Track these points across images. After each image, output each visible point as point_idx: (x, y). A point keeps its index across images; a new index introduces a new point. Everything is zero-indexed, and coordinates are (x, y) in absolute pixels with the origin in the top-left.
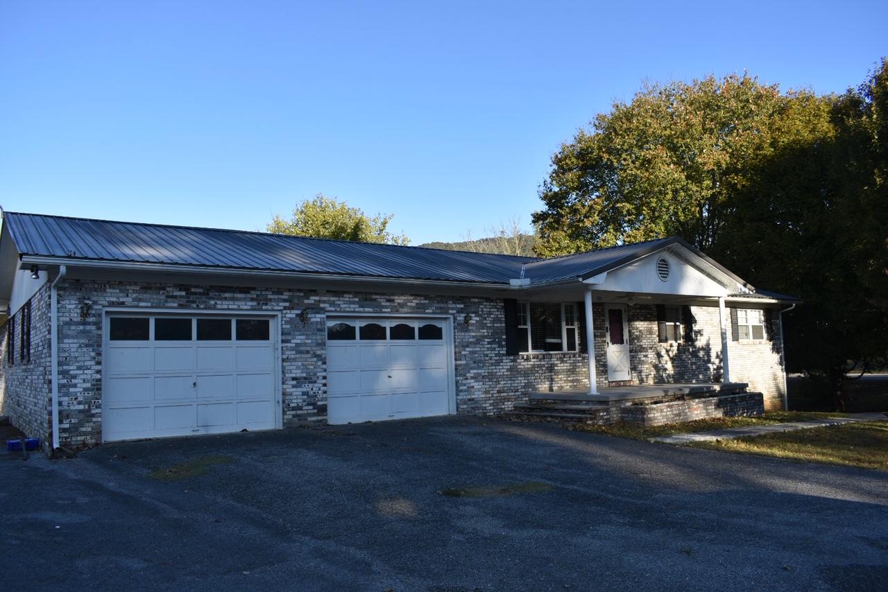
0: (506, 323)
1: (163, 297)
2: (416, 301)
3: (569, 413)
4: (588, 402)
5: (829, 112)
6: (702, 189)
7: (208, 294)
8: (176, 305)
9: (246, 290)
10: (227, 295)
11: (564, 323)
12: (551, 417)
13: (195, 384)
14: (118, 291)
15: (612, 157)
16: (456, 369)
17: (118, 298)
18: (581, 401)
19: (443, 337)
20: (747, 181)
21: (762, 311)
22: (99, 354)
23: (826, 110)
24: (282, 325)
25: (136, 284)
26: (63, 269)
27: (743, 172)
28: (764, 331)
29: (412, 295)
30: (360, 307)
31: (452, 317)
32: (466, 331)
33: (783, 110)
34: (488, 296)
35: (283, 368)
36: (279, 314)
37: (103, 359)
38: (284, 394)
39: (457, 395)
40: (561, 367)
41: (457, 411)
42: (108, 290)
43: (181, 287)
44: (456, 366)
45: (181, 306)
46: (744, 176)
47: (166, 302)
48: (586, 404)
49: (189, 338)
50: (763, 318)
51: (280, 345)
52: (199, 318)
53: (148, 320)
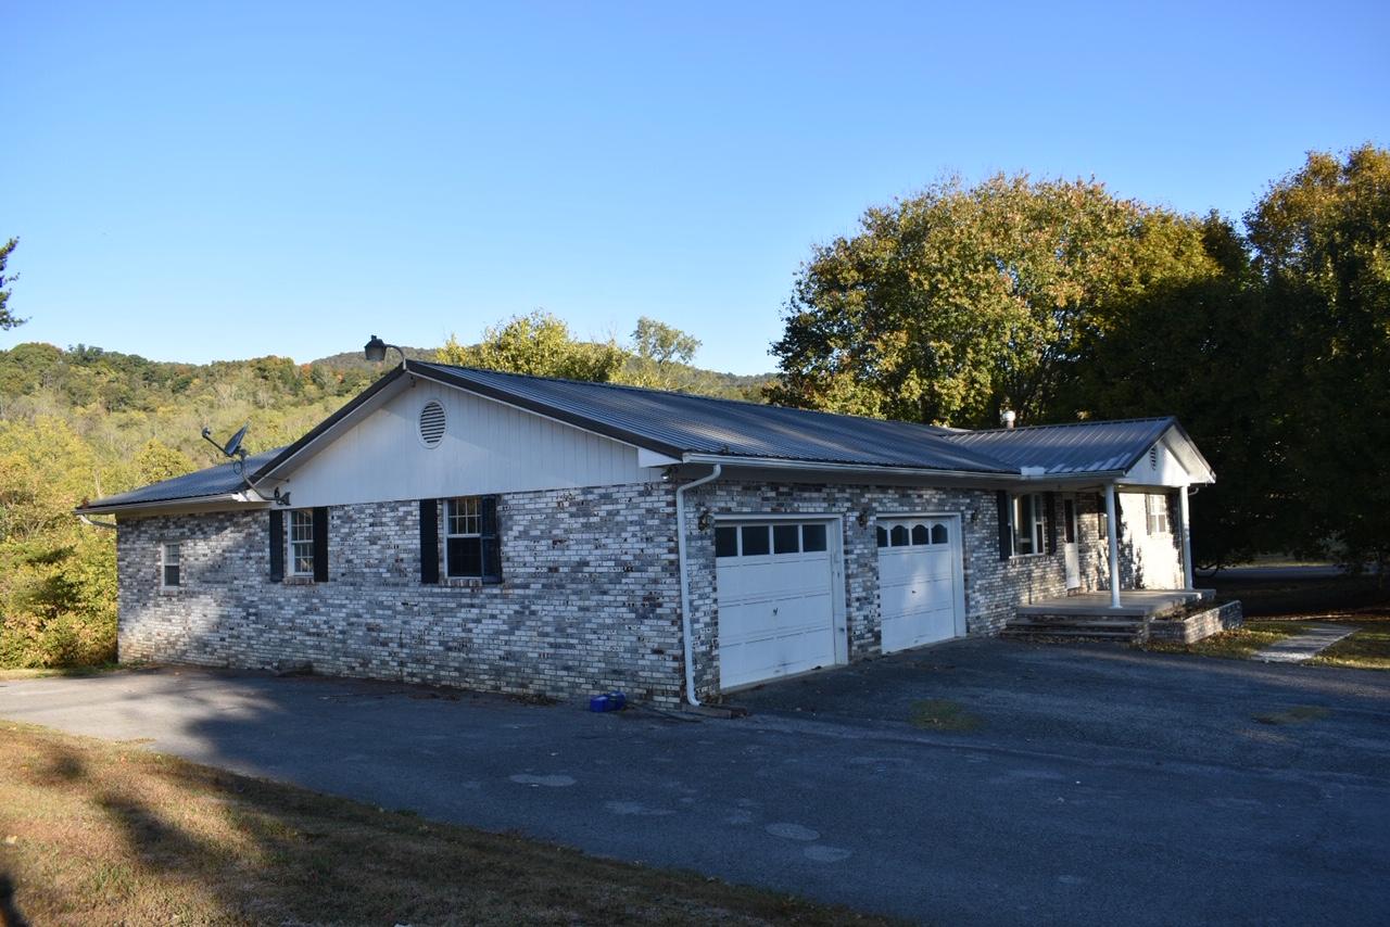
0: (999, 520)
1: (759, 500)
2: (938, 496)
3: (1098, 631)
4: (1111, 617)
5: (1203, 241)
6: (1046, 330)
7: (792, 494)
8: (769, 510)
9: (818, 488)
10: (806, 495)
11: (1034, 519)
12: (1084, 636)
13: (775, 612)
14: (725, 493)
15: (922, 278)
16: (966, 580)
17: (726, 502)
18: (1100, 617)
19: (949, 540)
20: (1112, 325)
21: (1164, 497)
22: (715, 578)
23: (1200, 239)
24: (845, 532)
25: (738, 483)
26: (718, 469)
27: (1106, 311)
28: (1166, 521)
29: (935, 489)
30: (901, 505)
31: (959, 514)
32: (973, 533)
33: (1140, 233)
34: (985, 487)
35: (847, 585)
36: (840, 516)
37: (719, 583)
38: (849, 619)
39: (967, 612)
40: (1037, 573)
41: (968, 631)
42: (718, 493)
43: (774, 487)
44: (966, 575)
45: (774, 511)
46: (1107, 319)
47: (762, 505)
48: (1107, 620)
49: (768, 552)
50: (1165, 506)
51: (842, 557)
52: (778, 524)
53: (735, 529)
